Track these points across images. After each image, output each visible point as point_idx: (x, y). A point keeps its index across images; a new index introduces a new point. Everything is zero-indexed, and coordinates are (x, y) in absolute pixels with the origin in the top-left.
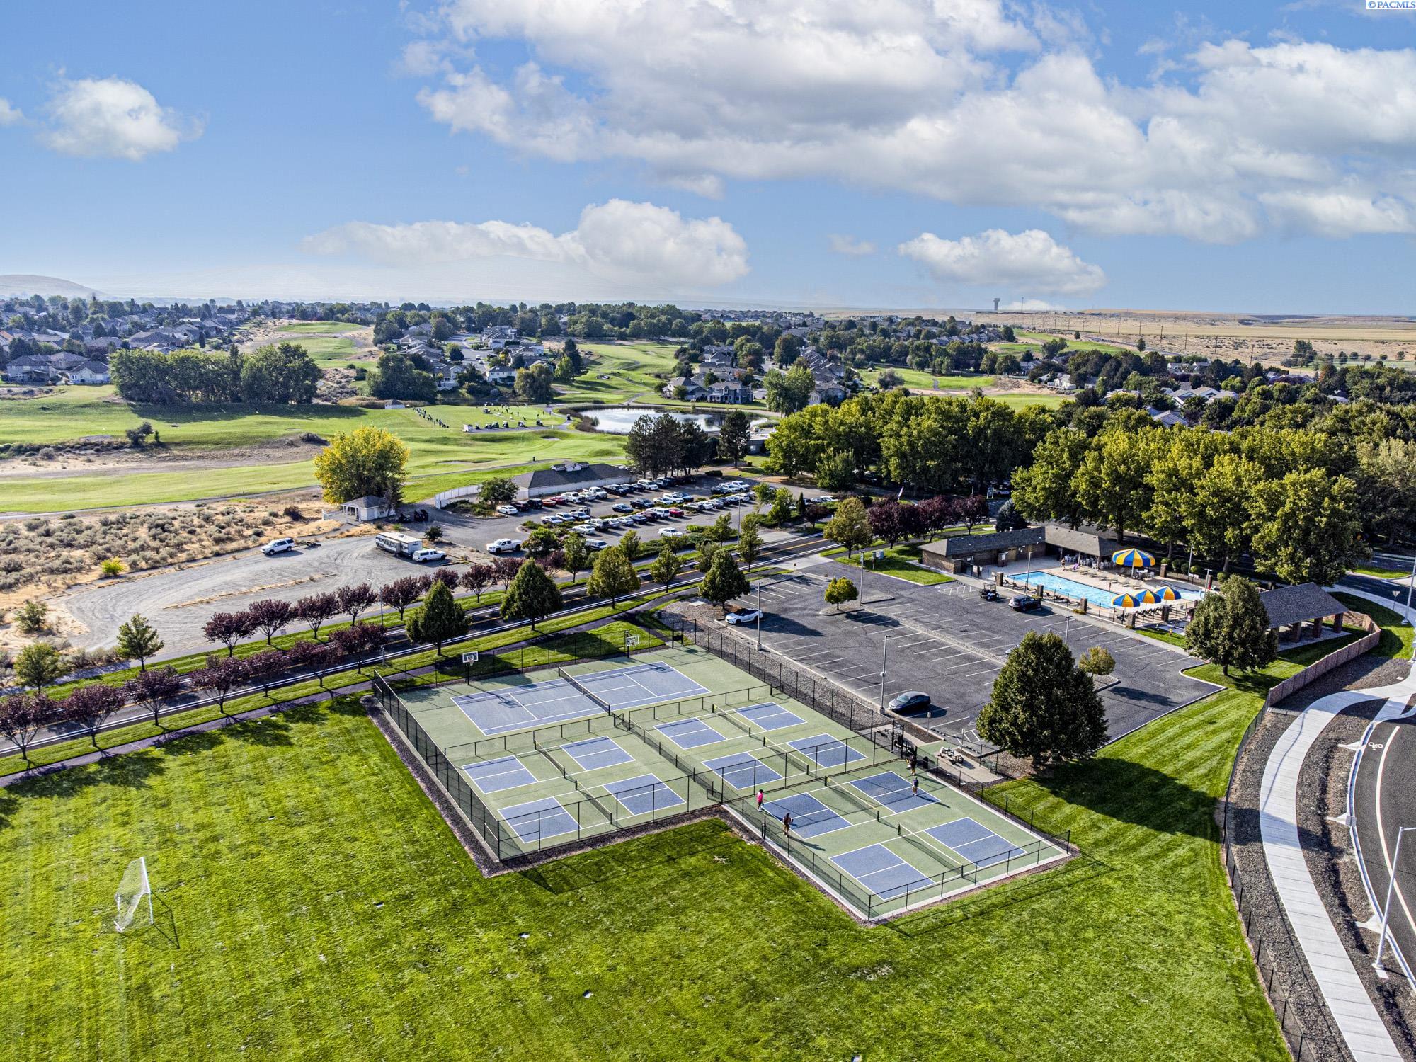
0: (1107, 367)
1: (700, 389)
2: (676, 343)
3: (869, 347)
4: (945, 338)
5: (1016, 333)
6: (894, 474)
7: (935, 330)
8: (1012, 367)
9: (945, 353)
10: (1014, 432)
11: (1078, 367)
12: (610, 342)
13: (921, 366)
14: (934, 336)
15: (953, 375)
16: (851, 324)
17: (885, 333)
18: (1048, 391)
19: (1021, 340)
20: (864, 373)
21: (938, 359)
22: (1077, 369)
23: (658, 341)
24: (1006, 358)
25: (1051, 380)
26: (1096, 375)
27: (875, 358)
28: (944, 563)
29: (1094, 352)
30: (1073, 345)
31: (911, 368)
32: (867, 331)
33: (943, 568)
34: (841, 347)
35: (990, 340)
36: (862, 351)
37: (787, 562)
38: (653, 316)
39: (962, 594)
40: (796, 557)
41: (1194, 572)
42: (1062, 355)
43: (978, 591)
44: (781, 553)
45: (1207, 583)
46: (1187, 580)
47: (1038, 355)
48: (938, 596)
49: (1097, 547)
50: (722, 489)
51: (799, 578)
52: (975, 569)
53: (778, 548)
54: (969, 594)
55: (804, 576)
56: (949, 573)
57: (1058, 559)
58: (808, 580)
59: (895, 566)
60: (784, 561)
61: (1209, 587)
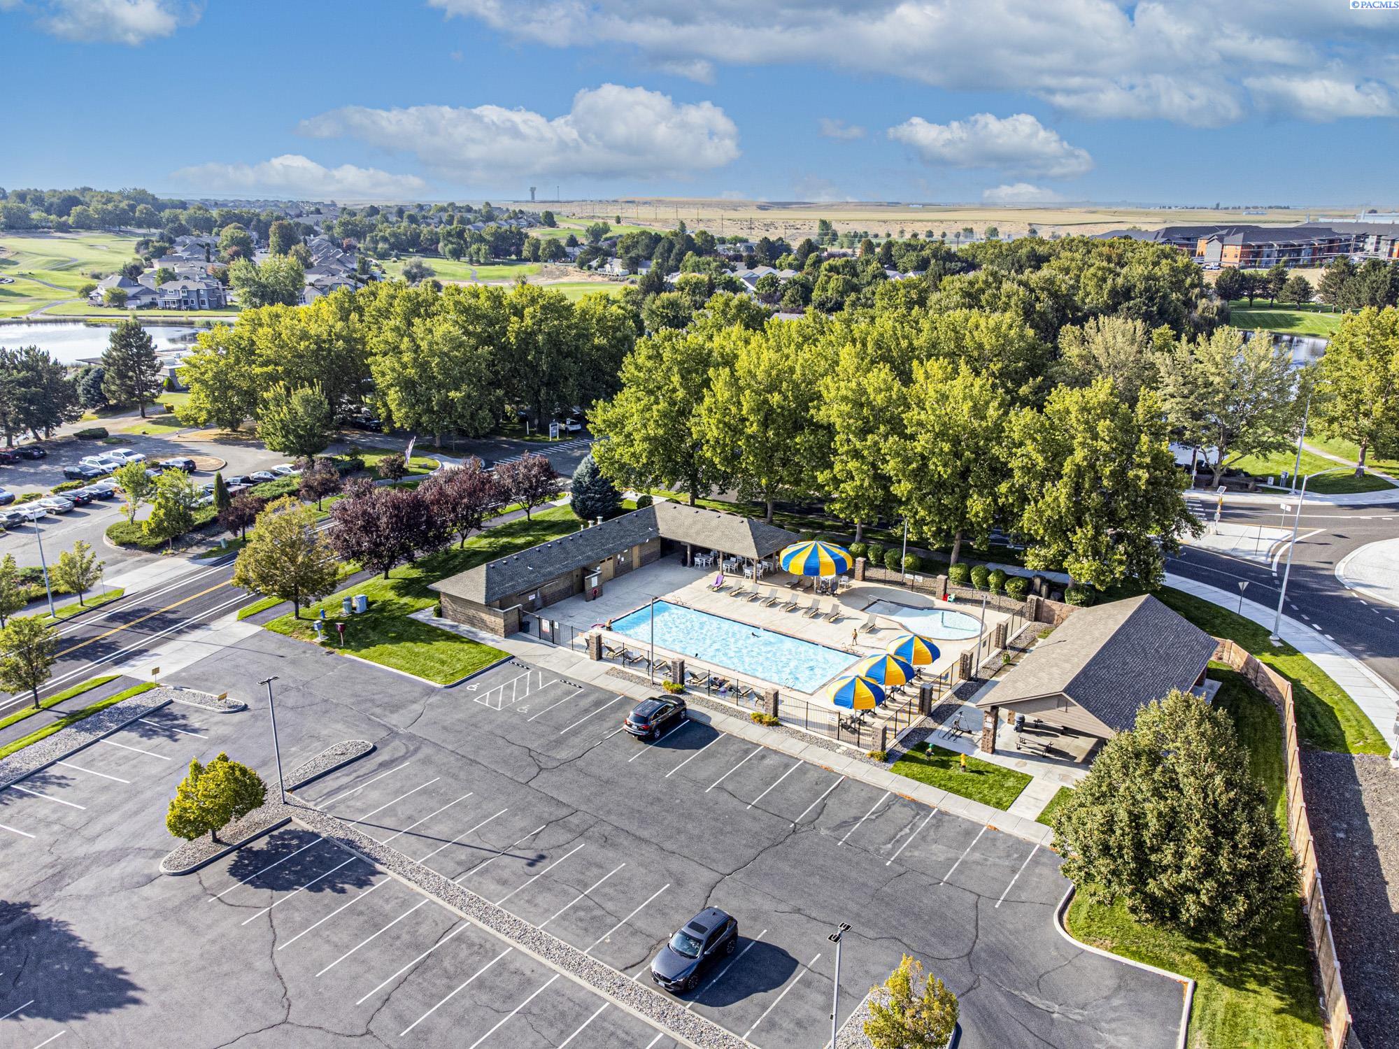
0: (659, 249)
1: (148, 291)
2: (139, 235)
3: (394, 235)
4: (480, 224)
5: (556, 218)
6: (397, 416)
7: (470, 216)
8: (557, 253)
9: (481, 239)
10: (578, 336)
11: (627, 250)
12: (45, 235)
13: (457, 254)
14: (469, 222)
15: (493, 264)
16: (374, 211)
17: (412, 219)
18: (600, 279)
19: (562, 225)
20: (386, 264)
21: (475, 247)
22: (627, 252)
23: (118, 233)
24: (549, 242)
25: (601, 266)
26: (649, 258)
27: (401, 247)
28: (485, 617)
29: (643, 233)
30: (616, 230)
31: (443, 257)
32: (393, 219)
33: (484, 626)
34: (360, 235)
35: (530, 225)
36: (385, 239)
37: (151, 652)
38: (109, 201)
39: (524, 702)
40: (180, 632)
41: (913, 570)
42: (606, 239)
43: (555, 685)
44: (150, 623)
45: (940, 590)
46: (902, 584)
47: (581, 239)
48: (473, 716)
49: (750, 541)
50: (84, 469)
51: (157, 712)
52: (546, 626)
53: (148, 611)
54: (538, 700)
55: (171, 702)
56: (496, 637)
57: (684, 563)
58: (176, 718)
59: (387, 632)
60: (146, 651)
61: (945, 597)
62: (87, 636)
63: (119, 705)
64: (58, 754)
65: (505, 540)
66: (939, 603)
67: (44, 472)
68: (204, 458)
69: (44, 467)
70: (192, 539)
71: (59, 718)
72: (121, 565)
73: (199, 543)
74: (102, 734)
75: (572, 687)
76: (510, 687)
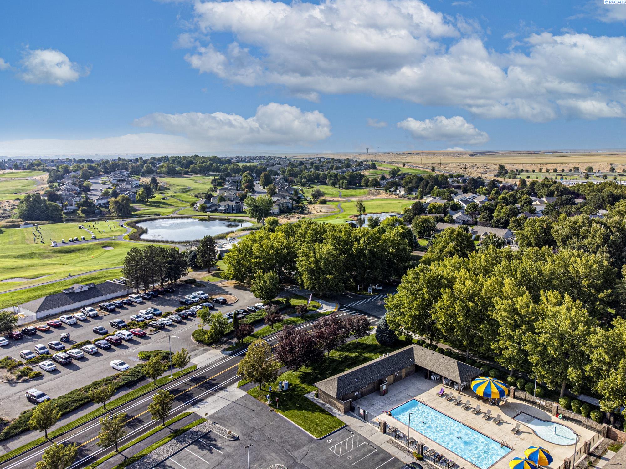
0: (422, 184)
2: (213, 176)
4: (344, 169)
5: (376, 165)
6: (306, 284)
7: (340, 165)
8: (376, 183)
9: (344, 177)
11: (407, 183)
13: (333, 184)
14: (339, 168)
15: (349, 189)
16: (301, 163)
17: (317, 168)
18: (394, 196)
19: (379, 168)
20: (305, 189)
21: (341, 181)
22: (407, 185)
24: (373, 179)
25: (395, 190)
26: (417, 187)
27: (311, 180)
30: (403, 170)
31: (328, 185)
32: (308, 167)
33: (336, 407)
34: (295, 175)
35: (365, 169)
36: (305, 178)
37: (205, 401)
38: (204, 162)
39: (350, 453)
40: (216, 391)
41: (540, 396)
42: (398, 175)
43: (364, 445)
44: (205, 385)
45: (554, 410)
46: (534, 403)
47: (387, 176)
48: (328, 458)
49: (458, 373)
50: (187, 300)
51: (206, 436)
52: (362, 411)
53: (204, 378)
54: (357, 454)
55: (211, 431)
56: (340, 413)
57: (426, 378)
58: (212, 441)
59: (295, 403)
60: (203, 400)
61: (557, 415)
62: (183, 389)
63: (192, 430)
64: (170, 453)
65: (346, 354)
66: (554, 418)
67: (173, 300)
68: (230, 296)
69: (173, 297)
70: (223, 340)
71: (171, 433)
72: (197, 351)
73: (225, 343)
74: (186, 445)
75: (372, 448)
76: (344, 443)
